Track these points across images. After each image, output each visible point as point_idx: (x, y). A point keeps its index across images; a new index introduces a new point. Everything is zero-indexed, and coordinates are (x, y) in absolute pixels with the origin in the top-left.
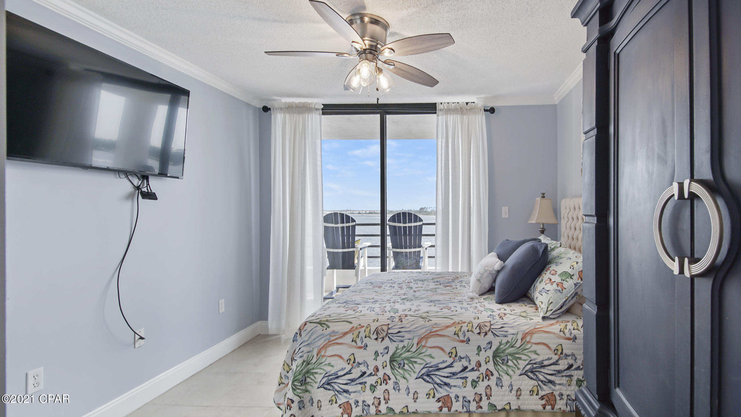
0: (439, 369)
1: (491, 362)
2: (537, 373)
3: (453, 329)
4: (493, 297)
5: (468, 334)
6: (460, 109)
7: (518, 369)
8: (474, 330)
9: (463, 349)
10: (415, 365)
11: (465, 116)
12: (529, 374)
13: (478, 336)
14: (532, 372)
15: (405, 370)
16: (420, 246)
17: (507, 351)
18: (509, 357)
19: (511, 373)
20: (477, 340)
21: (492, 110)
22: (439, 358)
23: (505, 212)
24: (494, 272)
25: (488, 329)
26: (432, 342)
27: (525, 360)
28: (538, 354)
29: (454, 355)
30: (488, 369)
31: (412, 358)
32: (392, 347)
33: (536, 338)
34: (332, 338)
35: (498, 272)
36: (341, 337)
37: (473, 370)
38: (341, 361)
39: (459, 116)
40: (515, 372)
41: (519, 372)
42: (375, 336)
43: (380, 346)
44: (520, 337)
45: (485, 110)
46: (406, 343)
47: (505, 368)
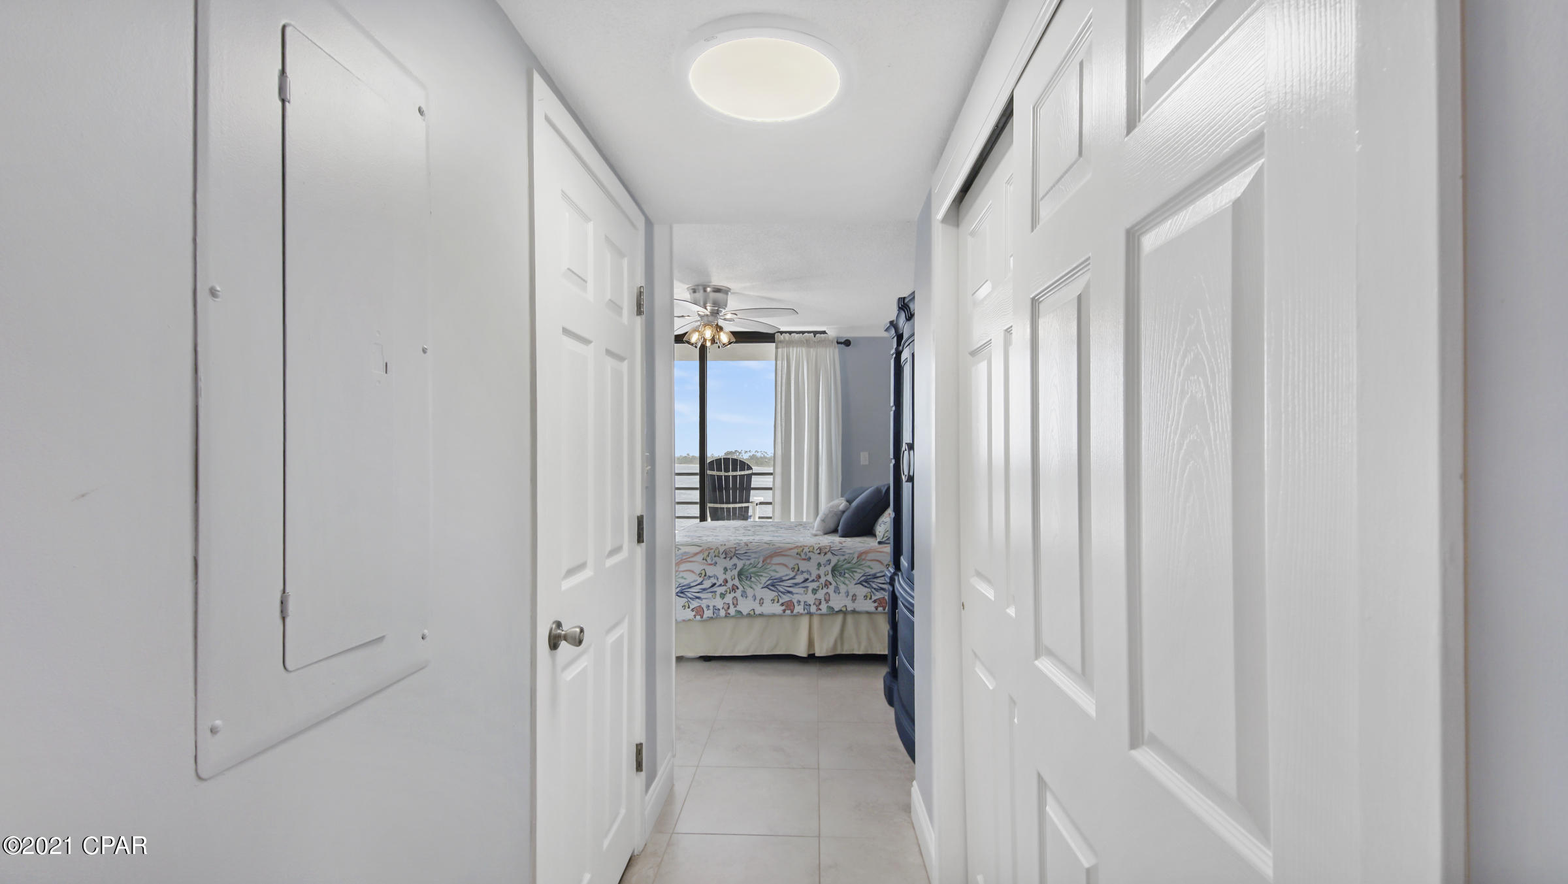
0: (783, 581)
1: (830, 575)
2: (871, 583)
3: (796, 551)
4: (837, 535)
5: (810, 554)
6: (805, 342)
7: (854, 579)
8: (815, 551)
9: (804, 566)
10: (761, 578)
11: (812, 350)
12: (864, 583)
13: (818, 556)
14: (866, 582)
15: (752, 582)
16: (748, 501)
17: (844, 567)
18: (846, 571)
19: (847, 582)
20: (816, 558)
21: (847, 343)
22: (782, 572)
23: (864, 458)
24: (840, 513)
25: (827, 550)
26: (776, 560)
27: (860, 573)
28: (871, 568)
29: (797, 570)
30: (826, 580)
31: (758, 572)
32: (740, 565)
33: (870, 556)
34: (684, 558)
35: (844, 512)
36: (692, 557)
37: (813, 581)
38: (693, 575)
39: (804, 349)
40: (850, 582)
41: (855, 582)
42: (724, 556)
43: (729, 564)
44: (856, 556)
45: (838, 343)
46: (752, 561)
47: (842, 579)
